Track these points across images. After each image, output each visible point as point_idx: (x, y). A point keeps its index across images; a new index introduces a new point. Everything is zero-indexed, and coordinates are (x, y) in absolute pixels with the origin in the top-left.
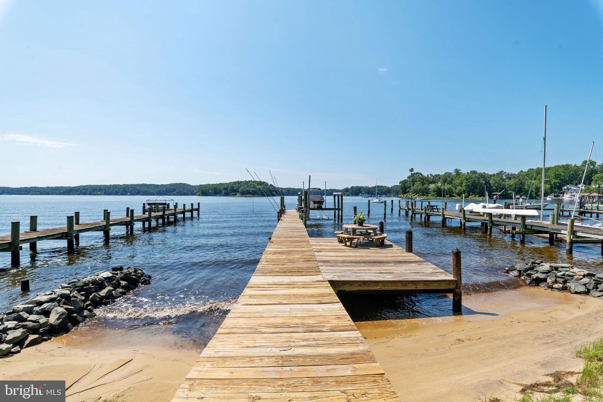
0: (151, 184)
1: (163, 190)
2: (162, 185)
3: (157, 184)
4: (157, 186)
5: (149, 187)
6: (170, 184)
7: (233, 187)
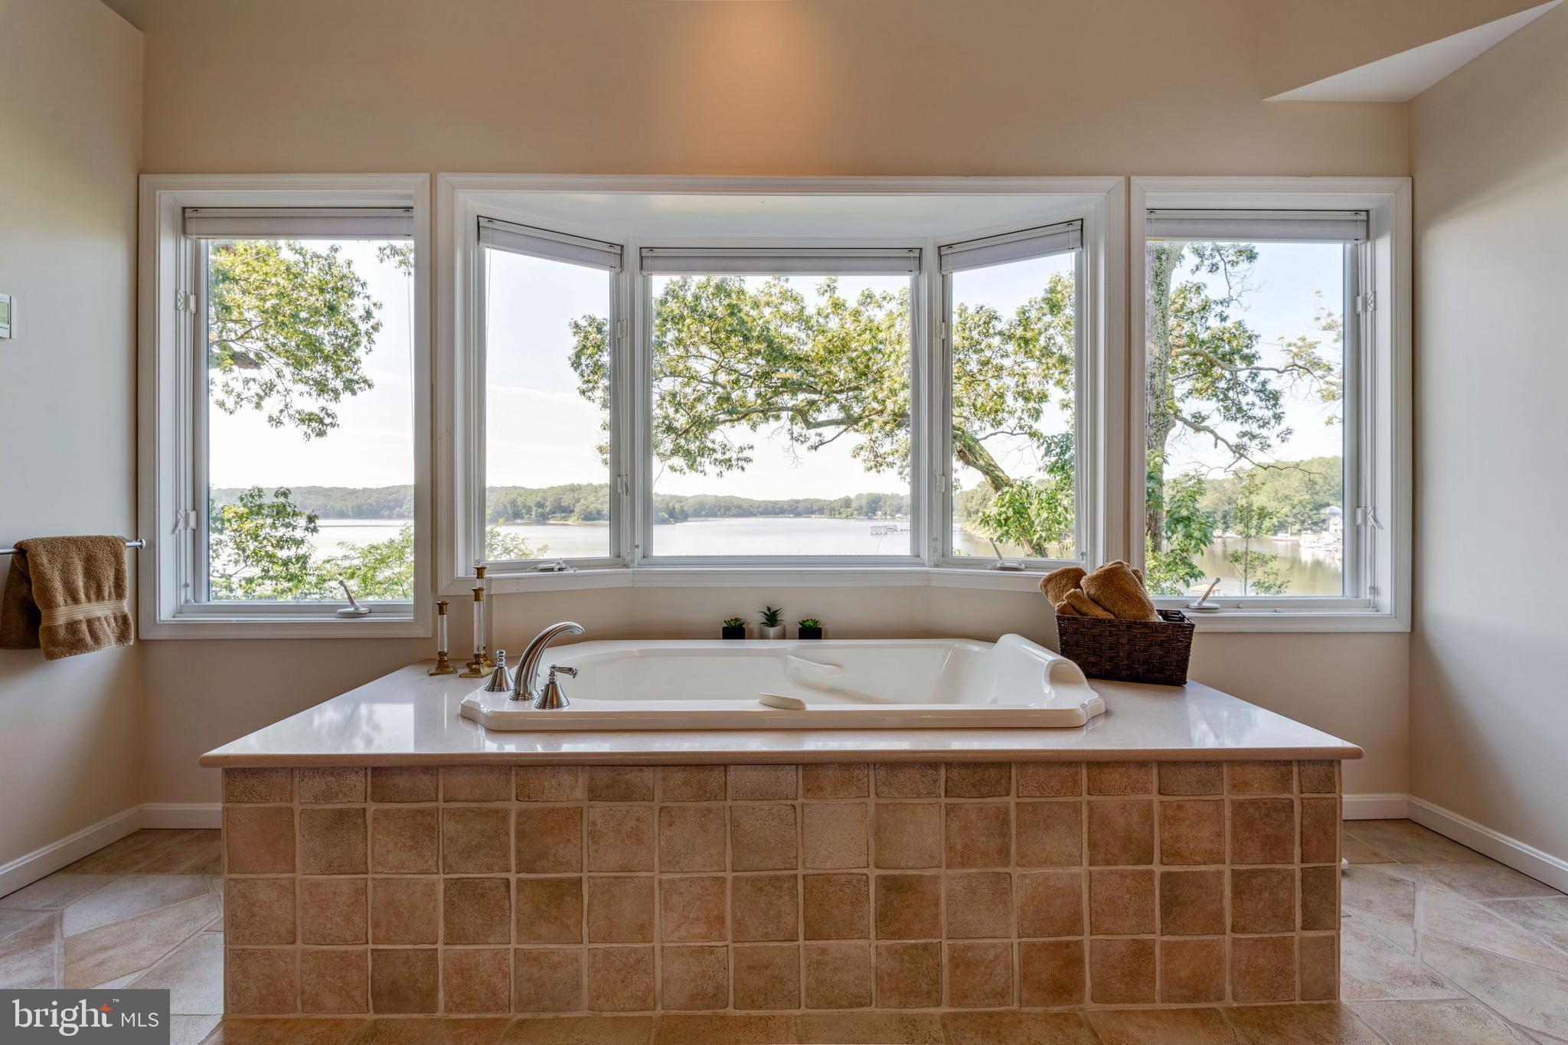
0: (334, 488)
1: (371, 505)
2: (365, 490)
3: (351, 486)
4: (354, 492)
5: (330, 496)
6: (388, 488)
7: (561, 499)
